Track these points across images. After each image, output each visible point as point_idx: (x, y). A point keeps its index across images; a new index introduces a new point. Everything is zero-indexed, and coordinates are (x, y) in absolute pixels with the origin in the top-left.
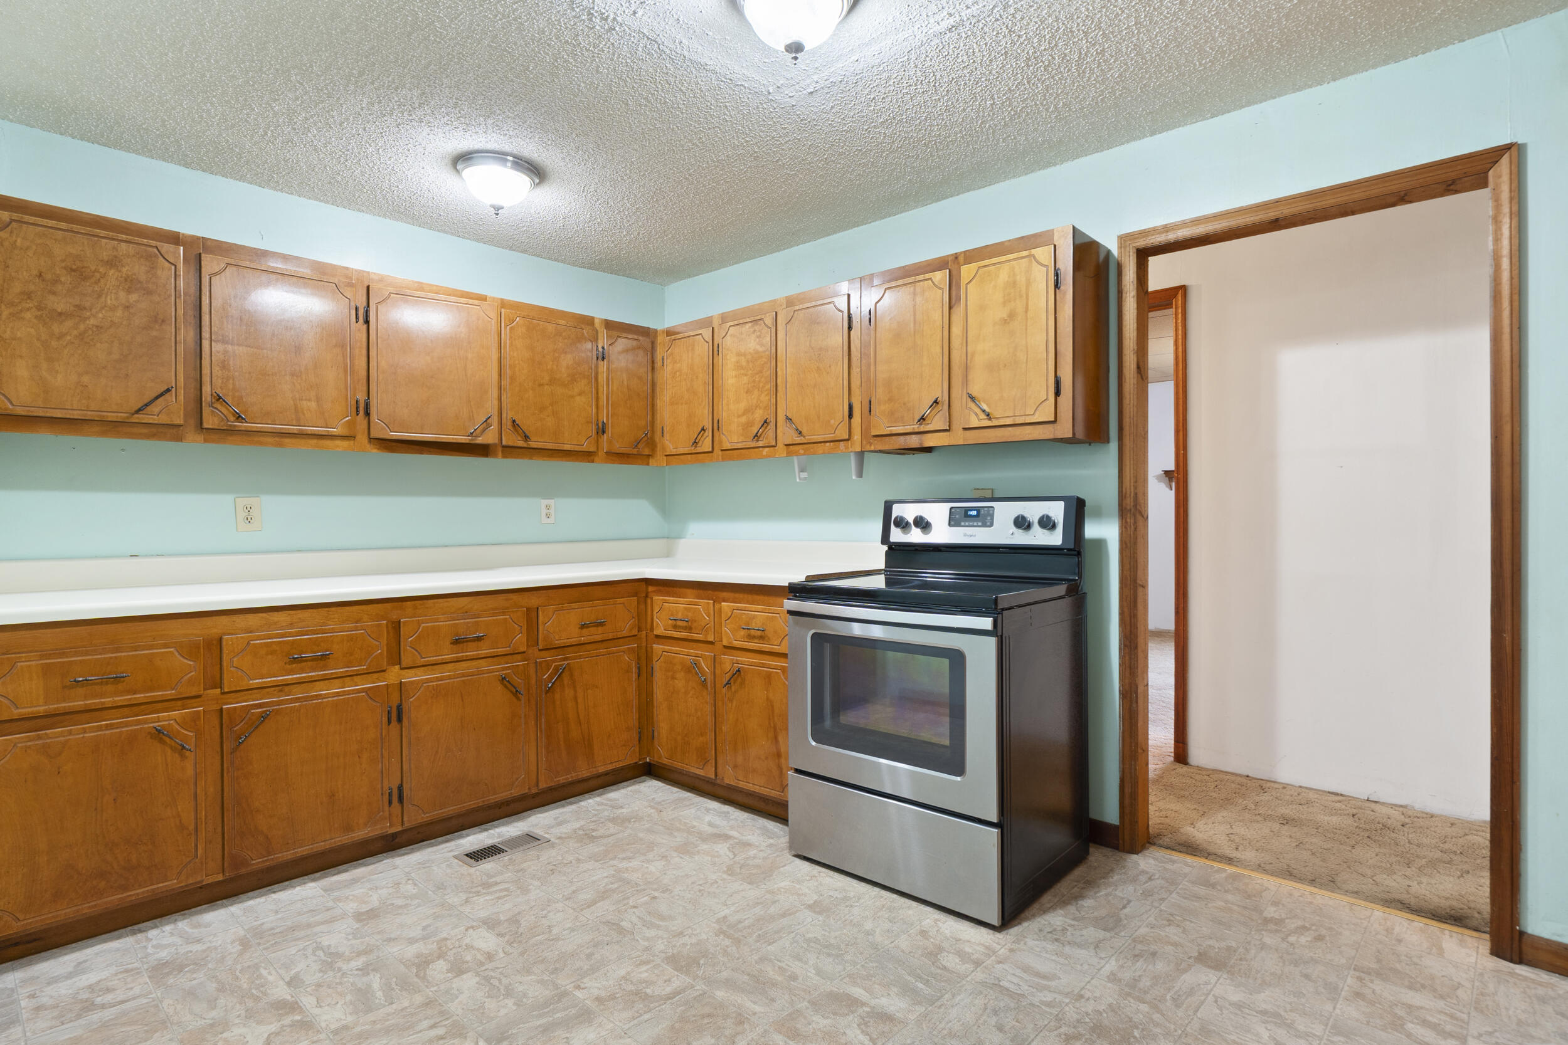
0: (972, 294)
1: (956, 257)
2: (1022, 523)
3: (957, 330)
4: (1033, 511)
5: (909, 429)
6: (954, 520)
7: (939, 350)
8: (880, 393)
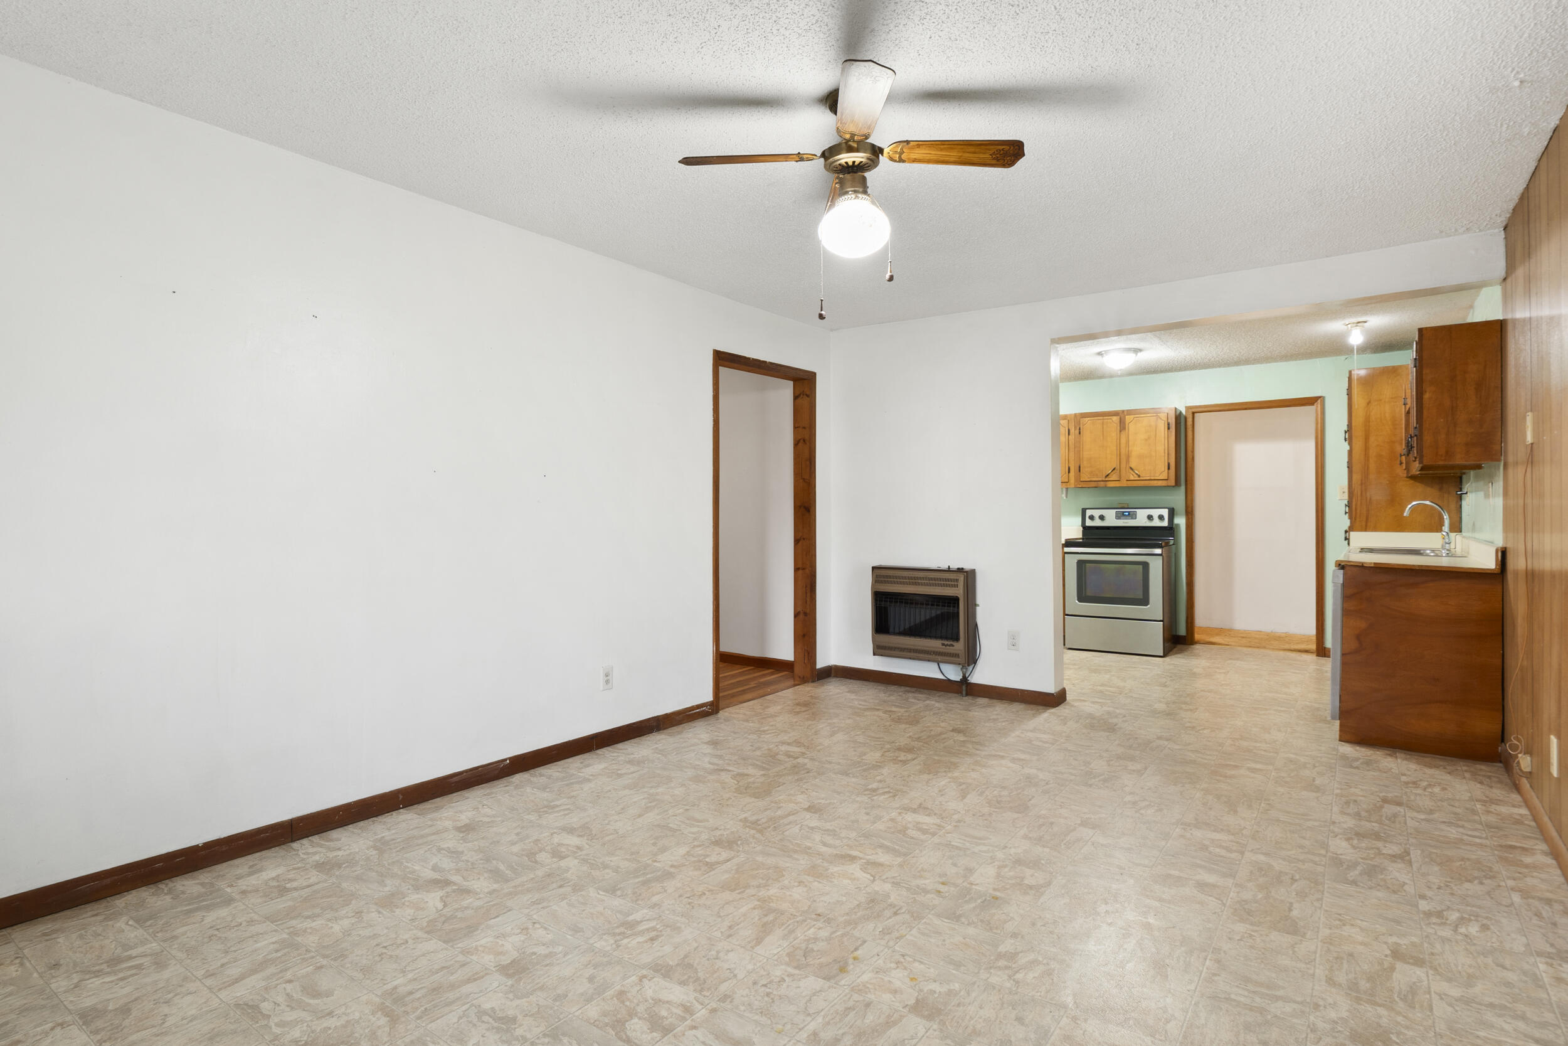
0: (1131, 428)
1: (1123, 411)
2: (1150, 517)
3: (1123, 441)
4: (1155, 513)
5: (1100, 479)
6: (1118, 517)
7: (1115, 448)
8: (1085, 464)
